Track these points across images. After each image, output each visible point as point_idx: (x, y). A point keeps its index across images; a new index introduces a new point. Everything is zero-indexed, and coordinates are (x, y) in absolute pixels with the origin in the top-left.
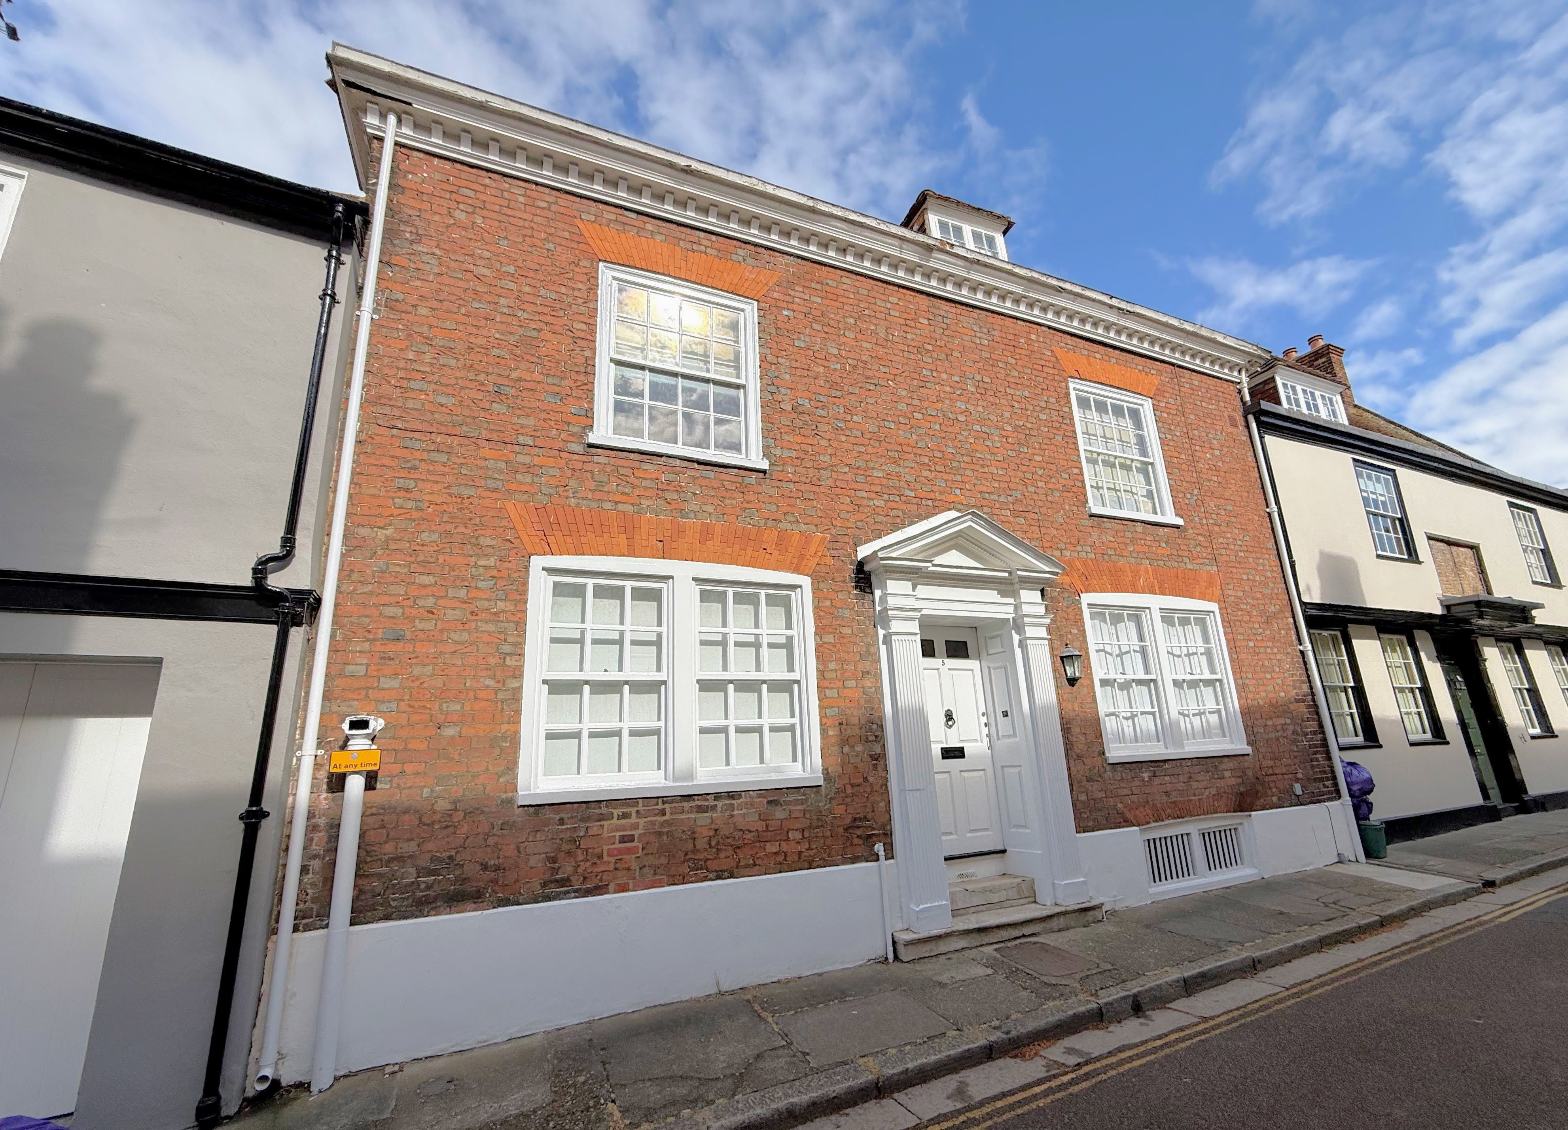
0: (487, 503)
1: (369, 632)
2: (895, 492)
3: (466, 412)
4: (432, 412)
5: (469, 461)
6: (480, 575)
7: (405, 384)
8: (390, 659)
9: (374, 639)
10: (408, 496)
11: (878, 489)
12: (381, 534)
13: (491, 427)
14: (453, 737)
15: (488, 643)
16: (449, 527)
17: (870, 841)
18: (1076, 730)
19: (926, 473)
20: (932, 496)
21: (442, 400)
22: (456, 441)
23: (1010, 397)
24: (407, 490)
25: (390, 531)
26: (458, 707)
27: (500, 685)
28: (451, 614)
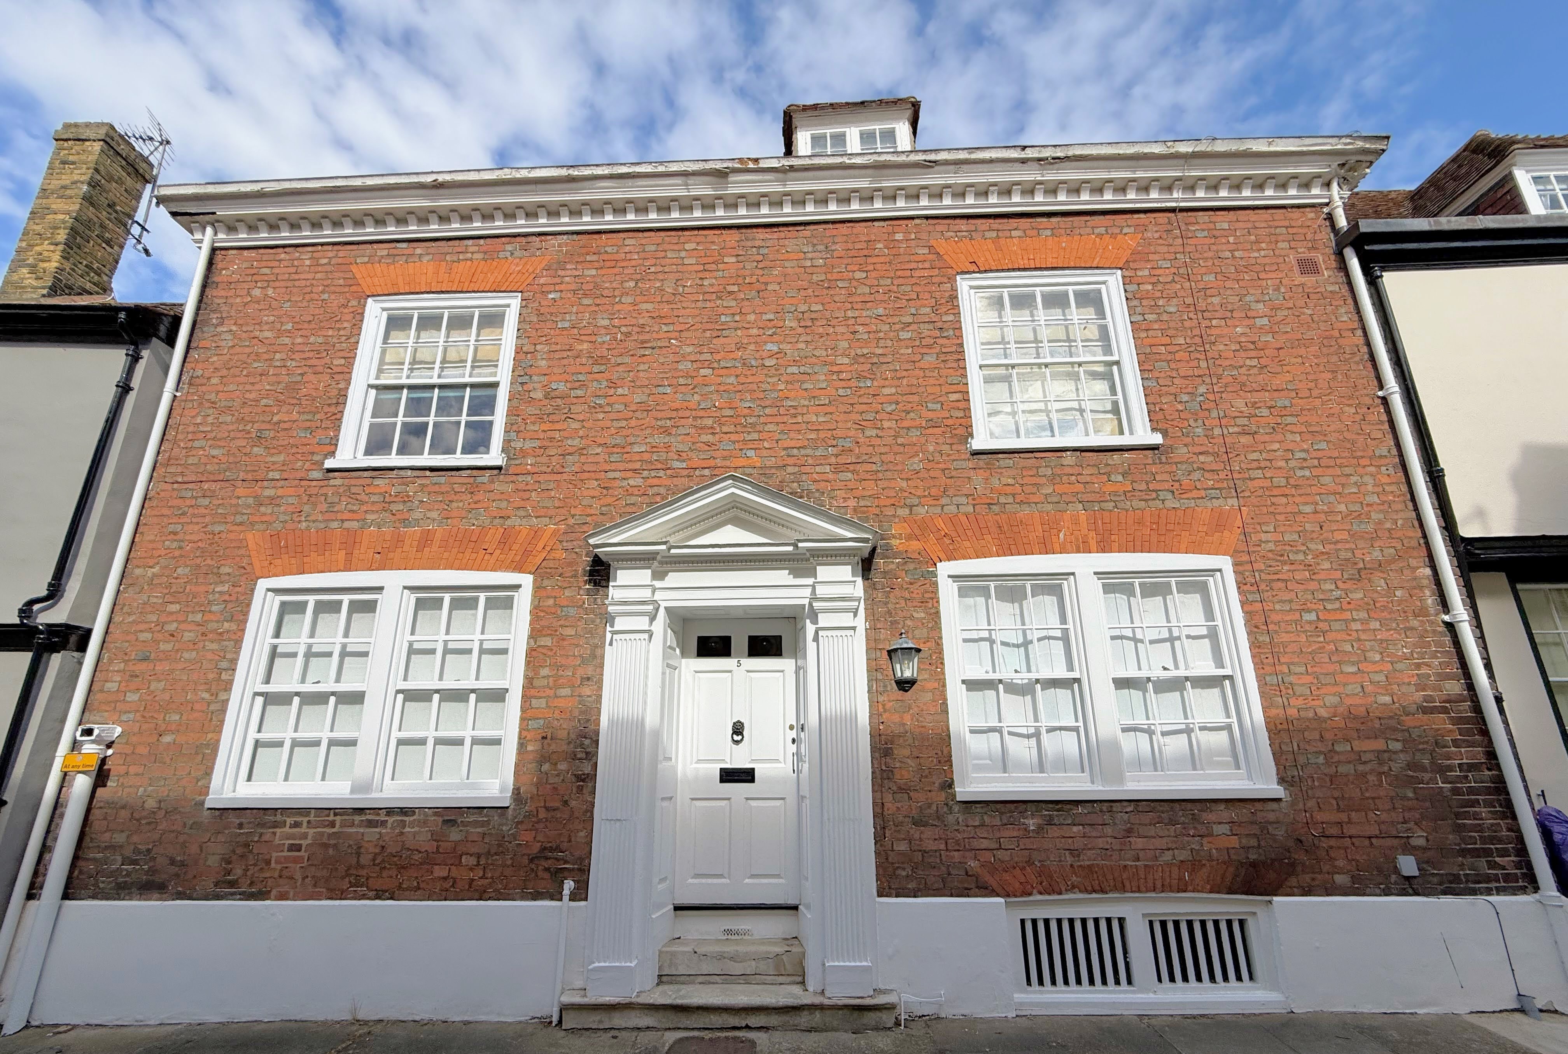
0: (232, 536)
1: (126, 654)
2: (659, 466)
3: (231, 460)
4: (206, 464)
5: (225, 502)
6: (215, 600)
7: (190, 444)
8: (137, 676)
9: (129, 660)
10: (175, 538)
11: (637, 466)
12: (150, 572)
13: (248, 468)
14: (169, 743)
15: (211, 660)
16: (198, 561)
17: (558, 876)
18: (901, 752)
19: (705, 438)
20: (712, 463)
21: (214, 452)
22: (219, 485)
23: (852, 322)
24: (175, 533)
25: (156, 570)
26: (177, 717)
27: (213, 698)
28: (188, 636)
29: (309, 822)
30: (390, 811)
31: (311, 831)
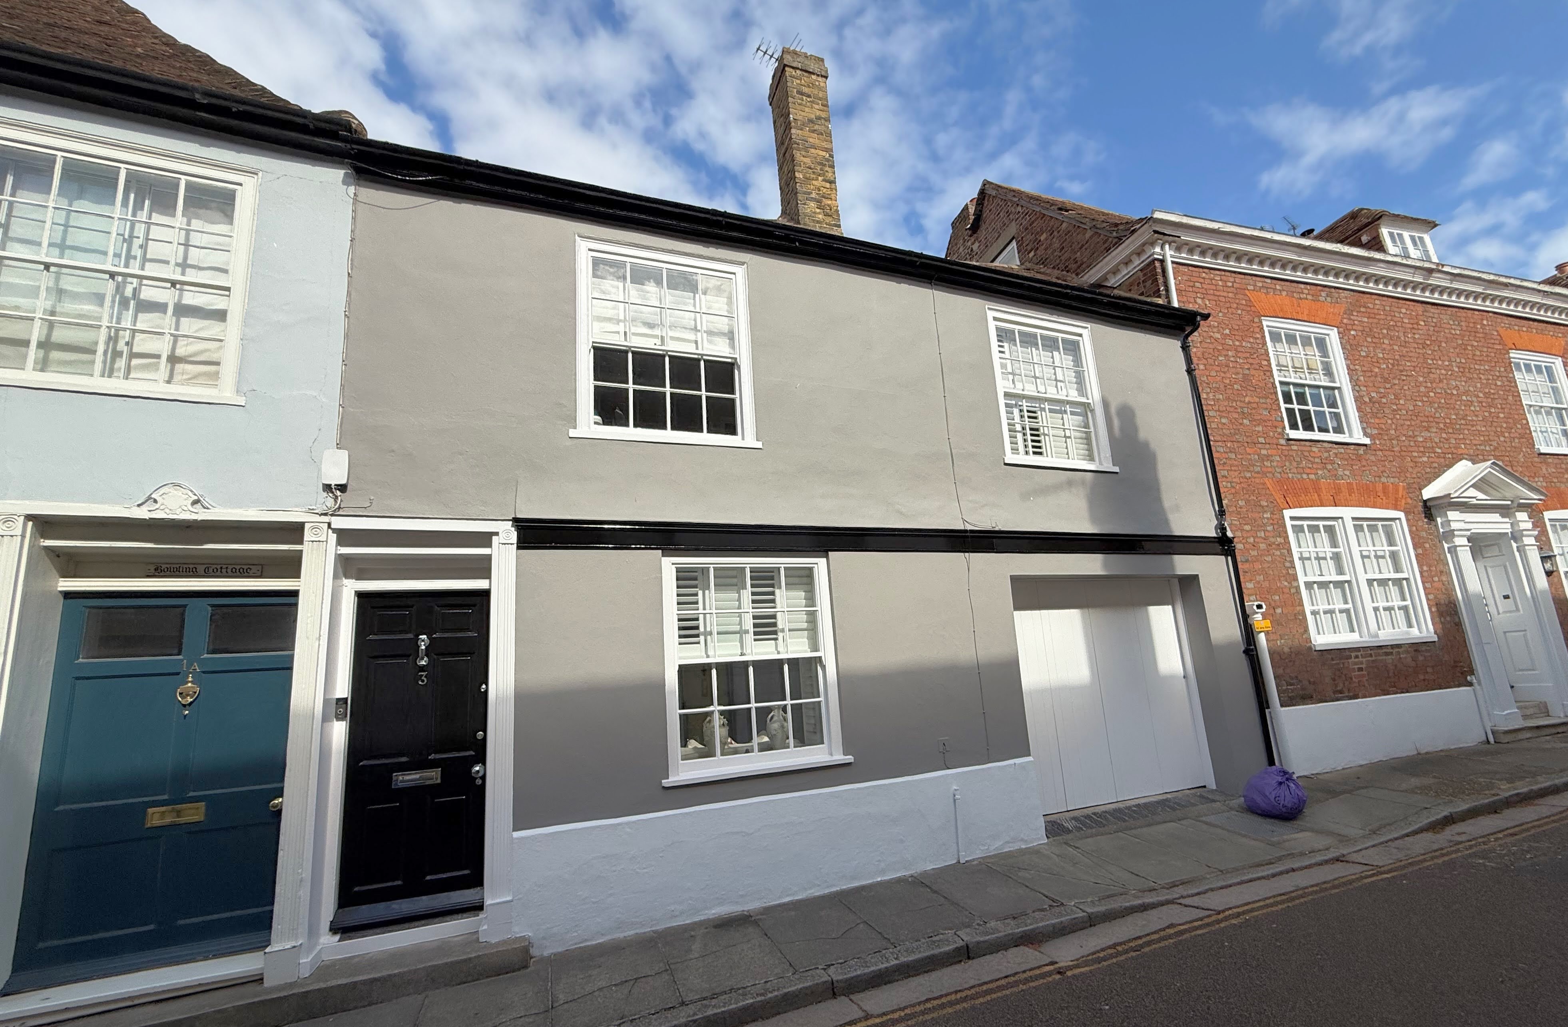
2: (1431, 450)
3: (1234, 427)
4: (1222, 429)
5: (1244, 457)
6: (1266, 523)
8: (1247, 572)
10: (1227, 480)
11: (1422, 449)
13: (1246, 434)
14: (1280, 614)
17: (1464, 674)
19: (1444, 435)
21: (1223, 421)
22: (1237, 445)
26: (1278, 598)
28: (1262, 546)
29: (1361, 655)
30: (1392, 646)
31: (1364, 660)
